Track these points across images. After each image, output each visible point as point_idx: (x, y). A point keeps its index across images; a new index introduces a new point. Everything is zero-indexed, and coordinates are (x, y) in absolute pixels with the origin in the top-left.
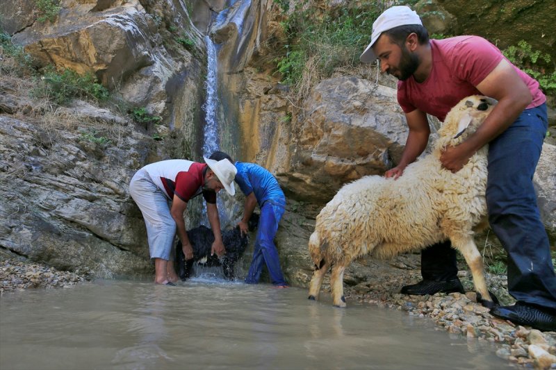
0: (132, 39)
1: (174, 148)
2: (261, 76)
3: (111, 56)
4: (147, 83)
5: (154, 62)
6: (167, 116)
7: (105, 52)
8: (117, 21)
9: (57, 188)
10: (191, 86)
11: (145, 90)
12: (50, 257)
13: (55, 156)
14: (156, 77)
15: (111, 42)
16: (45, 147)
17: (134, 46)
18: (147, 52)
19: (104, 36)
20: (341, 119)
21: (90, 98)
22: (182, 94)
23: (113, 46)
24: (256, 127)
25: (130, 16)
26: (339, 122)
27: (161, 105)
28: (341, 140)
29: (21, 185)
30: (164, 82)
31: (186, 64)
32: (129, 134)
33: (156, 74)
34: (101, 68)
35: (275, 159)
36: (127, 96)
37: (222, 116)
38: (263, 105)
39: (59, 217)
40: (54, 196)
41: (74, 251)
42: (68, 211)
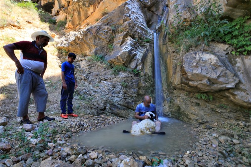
0: (130, 52)
1: (146, 79)
2: (173, 45)
3: (126, 59)
4: (136, 61)
5: (137, 54)
6: (143, 69)
7: (124, 59)
8: (125, 49)
9: (118, 97)
10: (150, 54)
11: (136, 64)
12: (118, 114)
13: (117, 89)
14: (138, 59)
15: (125, 56)
16: (115, 88)
17: (131, 53)
18: (135, 52)
19: (123, 55)
21: (122, 71)
22: (147, 59)
23: (126, 56)
24: (171, 66)
25: (129, 45)
27: (140, 67)
29: (111, 98)
30: (141, 59)
31: (148, 48)
32: (133, 79)
33: (138, 58)
34: (124, 62)
35: (177, 78)
36: (131, 67)
37: (161, 62)
38: (173, 57)
39: (119, 104)
40: (118, 99)
41: (123, 112)
42: (121, 103)
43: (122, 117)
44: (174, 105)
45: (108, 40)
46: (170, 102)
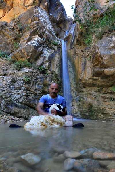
0: (36, 47)
1: (52, 77)
3: (31, 53)
4: (42, 59)
5: (44, 52)
6: (49, 67)
7: (29, 53)
8: (31, 43)
9: (18, 94)
10: (57, 56)
11: (42, 61)
12: (16, 114)
13: (17, 85)
14: (45, 56)
15: (30, 50)
16: (15, 83)
17: (37, 49)
18: (42, 50)
19: (28, 48)
20: (106, 53)
21: (26, 67)
22: (54, 59)
23: (31, 51)
24: (80, 64)
25: (35, 41)
26: (106, 54)
27: (47, 64)
28: (108, 60)
29: (9, 94)
30: (48, 57)
31: (55, 50)
32: (38, 75)
33: (45, 55)
34: (29, 58)
35: (87, 73)
36: (37, 64)
37: (69, 63)
38: (82, 56)
39: (18, 102)
40: (17, 96)
41: (23, 112)
42: (21, 100)
43: (21, 117)
44: (83, 103)
45: (14, 38)
46: (80, 101)
